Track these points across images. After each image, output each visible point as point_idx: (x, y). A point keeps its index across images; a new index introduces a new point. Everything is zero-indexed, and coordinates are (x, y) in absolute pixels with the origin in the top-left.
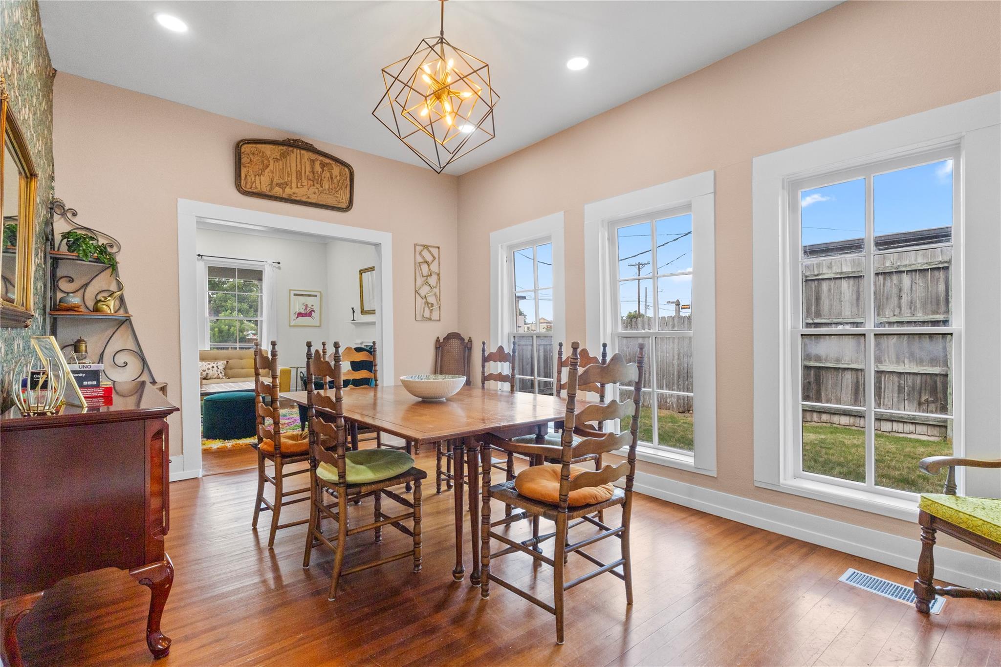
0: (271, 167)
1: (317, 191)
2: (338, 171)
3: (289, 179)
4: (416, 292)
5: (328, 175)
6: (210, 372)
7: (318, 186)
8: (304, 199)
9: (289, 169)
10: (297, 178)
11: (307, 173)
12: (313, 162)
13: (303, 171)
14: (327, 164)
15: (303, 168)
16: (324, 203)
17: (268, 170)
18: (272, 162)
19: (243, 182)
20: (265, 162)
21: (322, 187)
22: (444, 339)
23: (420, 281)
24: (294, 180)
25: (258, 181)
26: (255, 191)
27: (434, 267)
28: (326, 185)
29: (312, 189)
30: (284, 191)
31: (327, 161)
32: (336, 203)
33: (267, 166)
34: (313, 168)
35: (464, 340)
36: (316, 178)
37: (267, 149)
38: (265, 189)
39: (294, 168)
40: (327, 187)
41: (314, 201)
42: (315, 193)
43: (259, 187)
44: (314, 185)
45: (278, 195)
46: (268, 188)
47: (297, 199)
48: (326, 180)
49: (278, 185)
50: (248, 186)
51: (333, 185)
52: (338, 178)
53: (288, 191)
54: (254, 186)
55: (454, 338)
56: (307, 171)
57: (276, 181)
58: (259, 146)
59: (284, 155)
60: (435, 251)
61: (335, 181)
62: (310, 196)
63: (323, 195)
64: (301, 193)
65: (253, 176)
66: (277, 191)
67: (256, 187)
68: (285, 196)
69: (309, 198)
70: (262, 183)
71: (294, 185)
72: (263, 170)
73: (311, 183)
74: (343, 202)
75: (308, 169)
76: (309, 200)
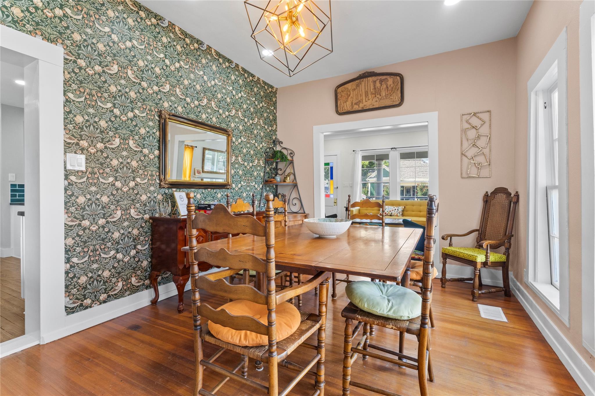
0: (351, 95)
1: (377, 99)
2: (392, 81)
3: (361, 98)
4: (463, 154)
5: (385, 86)
6: (393, 212)
7: (378, 96)
8: (371, 107)
9: (361, 93)
10: (365, 96)
11: (371, 90)
12: (375, 82)
13: (369, 90)
14: (384, 79)
15: (369, 88)
16: (384, 106)
17: (350, 97)
18: (351, 92)
19: (339, 109)
20: (349, 93)
21: (380, 95)
22: (491, 193)
23: (466, 144)
24: (364, 98)
25: (345, 106)
26: (345, 111)
27: (484, 130)
28: (383, 94)
29: (374, 100)
30: (359, 107)
31: (384, 77)
32: (392, 103)
33: (350, 95)
34: (375, 86)
35: (511, 194)
36: (377, 91)
37: (349, 86)
38: (349, 109)
39: (363, 91)
40: (384, 94)
41: (377, 106)
42: (376, 101)
43: (346, 109)
44: (375, 96)
45: (356, 109)
46: (351, 107)
47: (367, 108)
48: (383, 90)
49: (356, 104)
50: (341, 110)
51: (389, 92)
52: (392, 86)
53: (361, 105)
54: (344, 109)
55: (500, 193)
56: (371, 89)
57: (354, 102)
58: (346, 86)
59: (358, 86)
60: (485, 117)
61: (390, 88)
62: (374, 104)
63: (382, 101)
64: (368, 104)
65: (343, 104)
66: (356, 108)
67: (345, 109)
68: (360, 109)
69: (373, 105)
70: (347, 106)
71: (364, 101)
72: (347, 99)
73: (373, 96)
74: (396, 101)
75: (372, 87)
76: (374, 107)
